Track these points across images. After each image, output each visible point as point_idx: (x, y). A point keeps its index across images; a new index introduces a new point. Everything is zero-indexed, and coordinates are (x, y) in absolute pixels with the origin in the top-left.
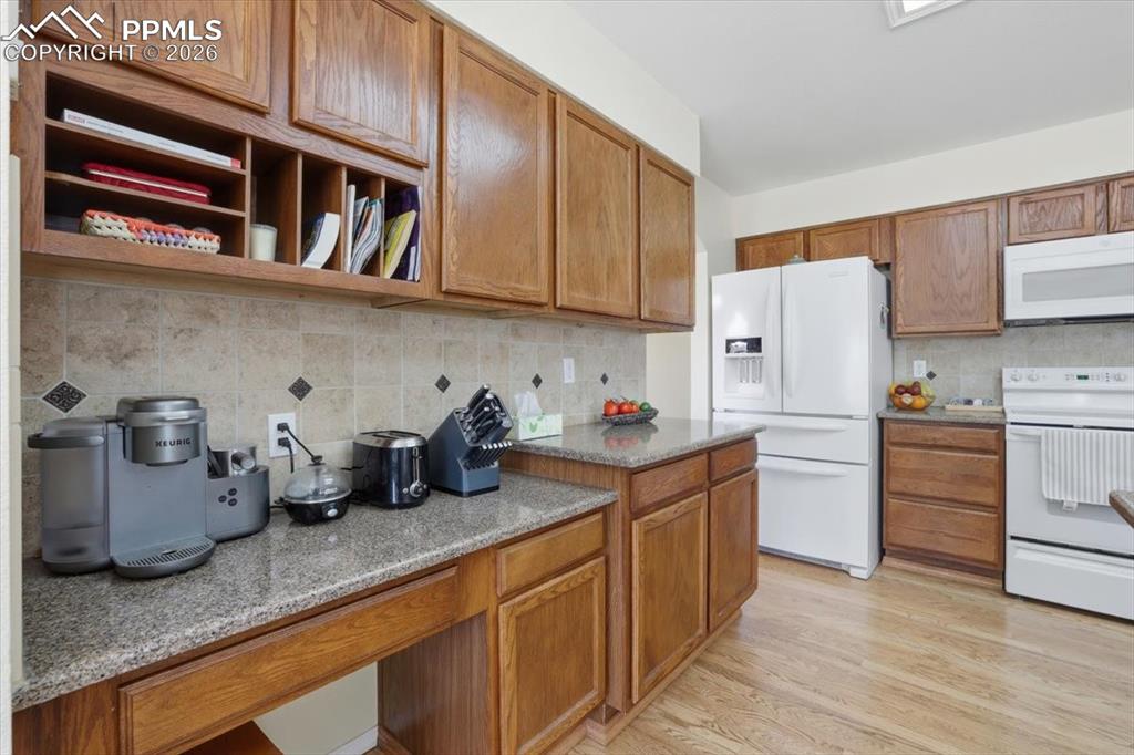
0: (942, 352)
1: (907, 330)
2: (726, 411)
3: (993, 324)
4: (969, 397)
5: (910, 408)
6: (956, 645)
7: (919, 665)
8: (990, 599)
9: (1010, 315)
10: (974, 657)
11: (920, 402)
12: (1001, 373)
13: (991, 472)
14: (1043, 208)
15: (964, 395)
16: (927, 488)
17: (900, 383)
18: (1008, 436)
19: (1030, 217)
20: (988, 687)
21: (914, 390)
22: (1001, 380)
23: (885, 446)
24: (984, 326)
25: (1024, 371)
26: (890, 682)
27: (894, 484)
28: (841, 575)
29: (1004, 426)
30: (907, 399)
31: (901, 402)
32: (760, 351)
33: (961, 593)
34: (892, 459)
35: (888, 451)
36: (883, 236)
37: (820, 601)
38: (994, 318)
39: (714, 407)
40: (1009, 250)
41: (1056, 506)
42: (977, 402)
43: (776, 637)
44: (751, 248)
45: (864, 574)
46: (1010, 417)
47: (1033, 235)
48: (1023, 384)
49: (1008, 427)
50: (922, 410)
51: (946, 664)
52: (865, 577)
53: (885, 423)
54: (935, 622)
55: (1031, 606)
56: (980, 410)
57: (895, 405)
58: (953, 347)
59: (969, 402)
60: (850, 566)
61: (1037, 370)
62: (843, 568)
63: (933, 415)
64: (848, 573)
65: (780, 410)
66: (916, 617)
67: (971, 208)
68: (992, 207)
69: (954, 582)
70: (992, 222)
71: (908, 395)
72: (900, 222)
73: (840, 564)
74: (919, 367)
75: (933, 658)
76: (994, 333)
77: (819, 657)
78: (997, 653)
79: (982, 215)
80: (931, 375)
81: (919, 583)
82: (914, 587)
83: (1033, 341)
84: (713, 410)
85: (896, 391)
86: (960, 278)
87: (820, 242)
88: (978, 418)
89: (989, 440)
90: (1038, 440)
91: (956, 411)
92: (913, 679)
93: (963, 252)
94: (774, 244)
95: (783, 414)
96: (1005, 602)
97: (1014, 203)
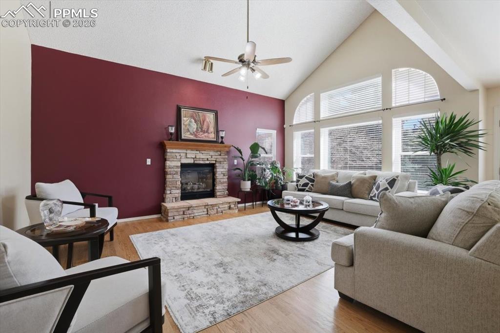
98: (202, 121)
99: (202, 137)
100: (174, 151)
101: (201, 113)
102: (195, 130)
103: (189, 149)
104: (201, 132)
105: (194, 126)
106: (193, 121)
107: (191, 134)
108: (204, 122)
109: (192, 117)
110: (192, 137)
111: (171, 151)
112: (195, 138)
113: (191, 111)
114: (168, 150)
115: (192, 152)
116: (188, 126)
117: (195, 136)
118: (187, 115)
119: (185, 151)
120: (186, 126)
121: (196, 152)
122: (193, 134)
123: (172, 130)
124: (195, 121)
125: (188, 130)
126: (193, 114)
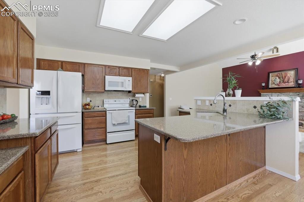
0: (93, 96)
1: (87, 91)
2: (36, 114)
3: (103, 91)
4: (99, 105)
5: (88, 109)
6: (103, 157)
7: (99, 163)
8: (105, 146)
9: (106, 89)
10: (106, 157)
11: (90, 107)
12: (103, 100)
13: (104, 121)
14: (111, 69)
15: (97, 105)
16: (93, 126)
17: (85, 103)
18: (107, 113)
19: (109, 71)
20: (110, 161)
21: (88, 105)
22: (103, 102)
23: (84, 118)
24: (101, 91)
25: (107, 100)
26: (96, 170)
27: (86, 127)
28: (75, 153)
29: (106, 111)
30: (87, 107)
31: (86, 108)
32: (50, 95)
33: (100, 147)
34: (85, 121)
35: (84, 119)
36: (82, 68)
37: (73, 161)
38: (103, 89)
39: (30, 113)
40: (106, 76)
41: (114, 125)
42: (100, 107)
43: (66, 174)
44: (42, 62)
45: (81, 150)
46: (107, 110)
47: (110, 74)
48: (107, 102)
49: (107, 111)
50: (90, 109)
51: (103, 161)
52: (81, 151)
53: (84, 113)
54: (98, 154)
55: (111, 144)
56: (100, 108)
57: (84, 108)
58: (95, 95)
59: (99, 107)
60: (77, 150)
61: (109, 100)
62: (75, 151)
63: (92, 110)
64: (77, 152)
65: (57, 112)
66: (94, 155)
67: (100, 66)
68: (103, 67)
69: (98, 145)
70: (103, 70)
71: (87, 106)
72: (86, 65)
73: (74, 150)
74: (88, 99)
75: (100, 161)
76: (103, 92)
77: (79, 173)
78: (106, 156)
79: (102, 68)
80: (91, 101)
81: (92, 148)
82: (91, 149)
83: (108, 94)
84: (30, 114)
85: (85, 105)
86: (98, 81)
87: (66, 66)
88: (100, 110)
89: (104, 114)
90: (112, 113)
91: (96, 109)
92: (99, 167)
93: (98, 75)
94: (51, 63)
95: (57, 113)
96: (107, 145)
97: (107, 67)
98: (284, 77)
99: (283, 86)
100: (264, 94)
101: (283, 73)
102: (278, 83)
103: (273, 92)
104: (283, 83)
105: (278, 80)
106: (278, 78)
107: (276, 85)
108: (285, 77)
109: (277, 76)
112: (278, 87)
113: (276, 73)
114: (261, 94)
115: (276, 94)
116: (274, 81)
117: (279, 85)
118: (273, 76)
119: (271, 94)
120: (272, 81)
121: (278, 94)
122: (278, 85)
123: (263, 85)
124: (279, 78)
125: (274, 83)
126: (278, 74)
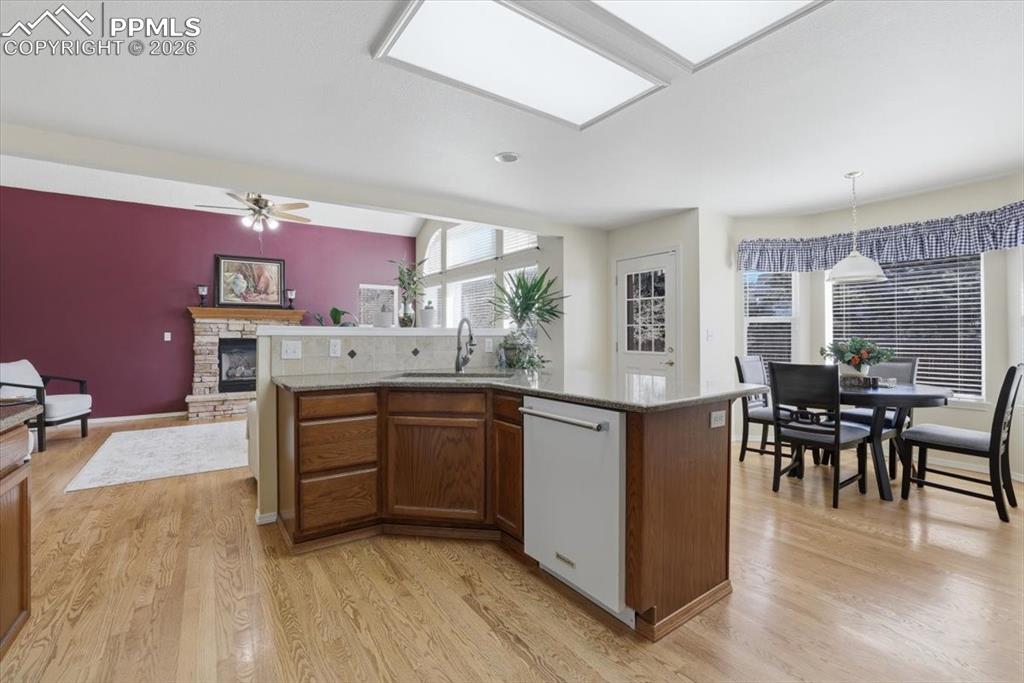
98: (256, 276)
100: (206, 321)
102: (243, 290)
103: (232, 318)
104: (254, 292)
105: (242, 284)
106: (241, 276)
107: (237, 296)
108: (259, 278)
109: (240, 270)
110: (239, 301)
111: (202, 321)
112: (243, 302)
113: (237, 262)
114: (197, 320)
115: (238, 322)
116: (232, 285)
117: (245, 298)
118: (230, 269)
119: (225, 321)
120: (228, 284)
121: (245, 322)
122: (241, 296)
123: (203, 291)
124: (245, 277)
125: (232, 291)
126: (241, 267)
